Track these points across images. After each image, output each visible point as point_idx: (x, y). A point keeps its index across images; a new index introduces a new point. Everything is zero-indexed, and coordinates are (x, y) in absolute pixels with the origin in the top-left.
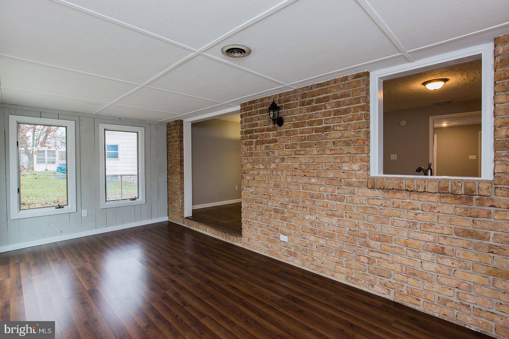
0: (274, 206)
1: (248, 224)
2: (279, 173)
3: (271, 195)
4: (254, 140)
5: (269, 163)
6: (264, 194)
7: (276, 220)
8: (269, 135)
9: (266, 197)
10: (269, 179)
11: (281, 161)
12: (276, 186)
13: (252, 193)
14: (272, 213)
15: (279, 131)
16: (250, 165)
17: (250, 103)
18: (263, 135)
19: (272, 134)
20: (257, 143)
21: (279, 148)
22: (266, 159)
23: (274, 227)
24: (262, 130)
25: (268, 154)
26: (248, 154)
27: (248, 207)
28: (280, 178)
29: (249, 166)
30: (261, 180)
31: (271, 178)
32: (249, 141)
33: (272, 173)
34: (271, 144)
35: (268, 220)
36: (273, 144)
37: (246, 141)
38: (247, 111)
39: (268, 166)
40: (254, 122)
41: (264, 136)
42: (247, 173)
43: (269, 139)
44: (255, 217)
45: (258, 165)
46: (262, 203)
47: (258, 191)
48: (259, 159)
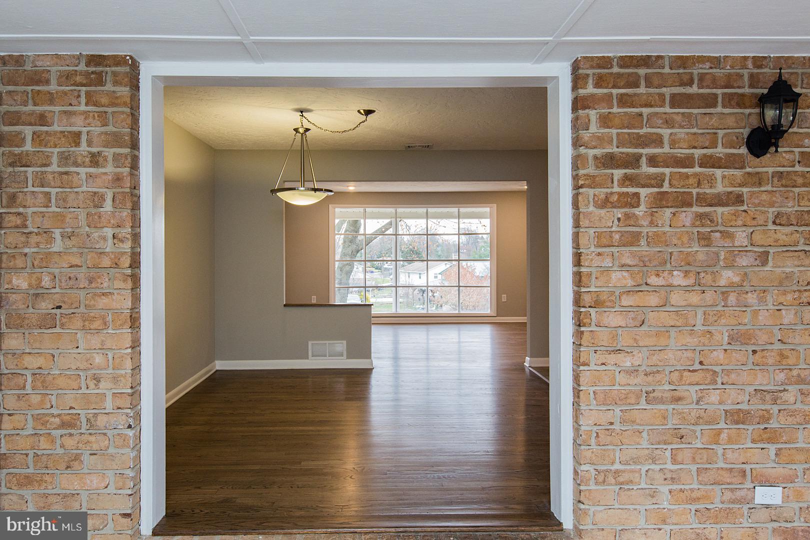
0: (729, 402)
1: (613, 481)
2: (752, 298)
3: (718, 369)
4: (644, 192)
5: (710, 269)
6: (689, 371)
7: (737, 447)
8: (711, 181)
9: (697, 377)
10: (711, 319)
11: (758, 262)
12: (738, 338)
13: (633, 371)
14: (722, 425)
15: (748, 170)
16: (625, 274)
17: (626, 61)
18: (687, 176)
19: (723, 177)
20: (660, 201)
21: (755, 223)
22: (701, 257)
23: (731, 470)
25: (706, 240)
26: (617, 236)
27: (612, 424)
28: (756, 313)
29: (620, 279)
30: (678, 324)
31: (720, 315)
32: (621, 195)
33: (725, 299)
34: (720, 210)
35: (704, 451)
36: (726, 209)
37: (609, 190)
38: (614, 87)
39: (707, 279)
40: (644, 130)
41: (691, 181)
43: (708, 191)
44: (647, 452)
45: (666, 274)
46: (678, 399)
47: (659, 364)
48: (671, 253)
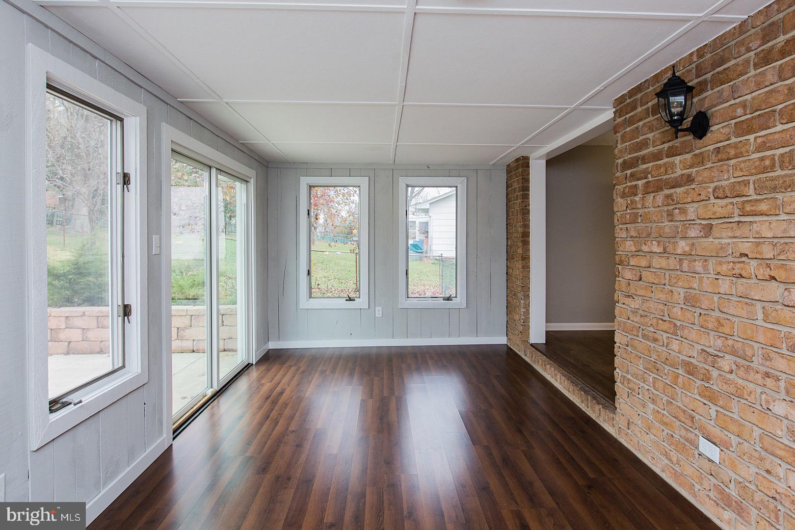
0: (684, 353)
1: (627, 385)
2: (698, 266)
3: (678, 323)
4: (640, 183)
5: (672, 240)
6: (662, 320)
7: (689, 394)
8: (673, 165)
9: (666, 326)
10: (674, 281)
11: (702, 233)
12: (691, 301)
13: (634, 312)
14: (680, 371)
15: (697, 152)
16: (632, 243)
17: (632, 93)
18: (660, 166)
19: (680, 162)
20: (649, 189)
21: (699, 198)
22: (667, 230)
23: (684, 411)
24: (657, 157)
25: (670, 215)
26: (628, 217)
27: (627, 346)
28: (701, 279)
29: (629, 246)
30: (655, 282)
31: (678, 278)
32: (631, 187)
33: (681, 265)
34: (678, 190)
35: (669, 387)
36: (682, 189)
37: (624, 186)
38: (627, 113)
39: (670, 249)
40: (641, 138)
41: (662, 170)
42: (625, 263)
43: (673, 176)
44: (641, 373)
45: (649, 243)
46: (655, 340)
47: (647, 310)
48: (651, 228)
